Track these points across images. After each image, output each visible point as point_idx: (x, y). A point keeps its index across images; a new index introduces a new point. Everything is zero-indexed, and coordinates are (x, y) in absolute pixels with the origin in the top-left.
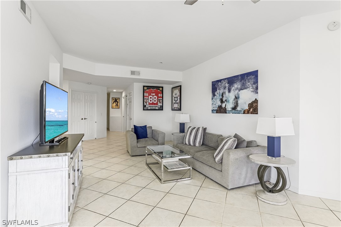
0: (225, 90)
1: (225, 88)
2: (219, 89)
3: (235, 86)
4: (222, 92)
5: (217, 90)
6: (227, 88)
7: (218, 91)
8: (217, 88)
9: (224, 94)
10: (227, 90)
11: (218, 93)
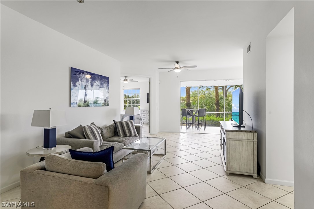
0: (88, 84)
1: (87, 81)
2: (81, 80)
3: (96, 83)
4: (85, 85)
5: (78, 81)
6: (90, 82)
7: (80, 81)
8: (78, 78)
9: (87, 87)
10: (90, 84)
11: (81, 84)
